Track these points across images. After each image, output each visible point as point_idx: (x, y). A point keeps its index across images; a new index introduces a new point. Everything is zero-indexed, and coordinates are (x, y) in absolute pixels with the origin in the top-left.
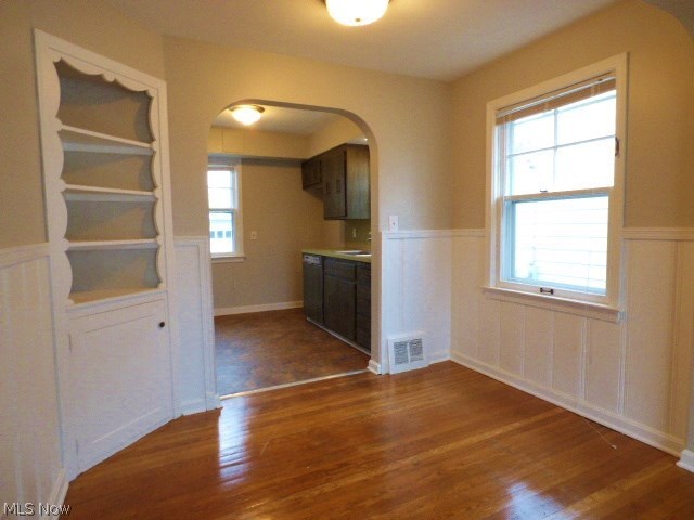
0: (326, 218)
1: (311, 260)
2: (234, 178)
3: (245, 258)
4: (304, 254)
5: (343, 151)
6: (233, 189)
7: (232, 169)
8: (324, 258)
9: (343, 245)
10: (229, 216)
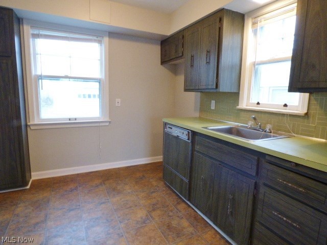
0: (186, 90)
1: (175, 132)
2: (101, 50)
3: (110, 122)
4: (165, 124)
5: (218, 17)
6: (101, 60)
7: (100, 42)
8: (194, 134)
9: (197, 115)
10: (96, 85)
